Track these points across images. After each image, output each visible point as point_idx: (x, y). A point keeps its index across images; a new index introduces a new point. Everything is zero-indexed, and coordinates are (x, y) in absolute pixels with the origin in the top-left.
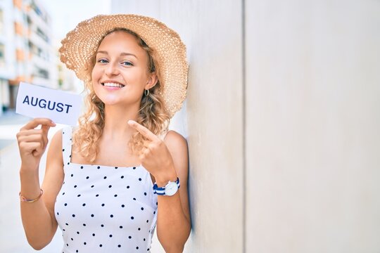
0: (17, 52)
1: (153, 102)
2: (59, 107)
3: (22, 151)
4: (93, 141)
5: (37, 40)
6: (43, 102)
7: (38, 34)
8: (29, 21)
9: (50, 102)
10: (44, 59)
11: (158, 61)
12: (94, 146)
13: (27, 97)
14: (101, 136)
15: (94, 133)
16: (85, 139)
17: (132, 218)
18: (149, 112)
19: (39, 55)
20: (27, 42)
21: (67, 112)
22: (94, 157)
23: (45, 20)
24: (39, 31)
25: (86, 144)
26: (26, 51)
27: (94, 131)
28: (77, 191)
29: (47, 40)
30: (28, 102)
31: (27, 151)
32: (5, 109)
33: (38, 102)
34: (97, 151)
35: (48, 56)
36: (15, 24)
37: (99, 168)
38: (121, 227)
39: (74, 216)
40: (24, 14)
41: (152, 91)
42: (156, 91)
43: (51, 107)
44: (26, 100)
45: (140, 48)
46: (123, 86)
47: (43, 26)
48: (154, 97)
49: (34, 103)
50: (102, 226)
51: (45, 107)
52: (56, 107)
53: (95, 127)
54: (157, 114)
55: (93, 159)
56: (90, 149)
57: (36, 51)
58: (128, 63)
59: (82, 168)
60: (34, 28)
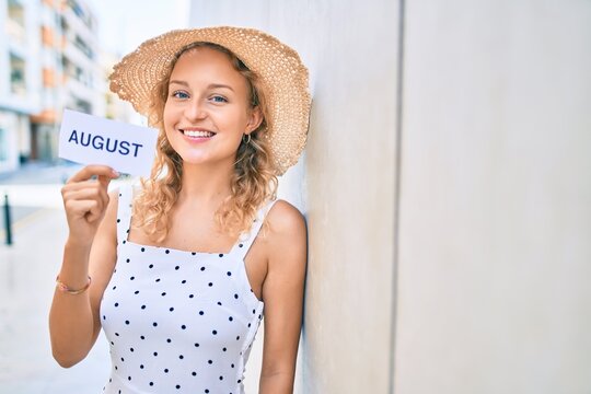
0: (45, 72)
1: (255, 150)
2: (123, 147)
3: (69, 213)
4: (163, 212)
5: (75, 55)
6: (98, 141)
7: (76, 46)
8: (64, 25)
9: (109, 140)
10: (86, 84)
11: (265, 90)
12: (163, 219)
13: (75, 132)
14: (175, 204)
15: (165, 200)
16: (151, 208)
17: (215, 332)
18: (248, 166)
19: (78, 79)
20: (60, 57)
21: (136, 155)
22: (162, 234)
23: (89, 24)
24: (79, 42)
25: (152, 216)
26: (59, 71)
27: (165, 196)
28: (135, 285)
29: (90, 55)
30: (76, 139)
31: (77, 213)
32: (23, 160)
33: (91, 141)
34: (168, 227)
35: (91, 79)
36: (43, 29)
37: (167, 252)
38: (197, 345)
39: (127, 322)
40: (56, 15)
41: (254, 135)
42: (260, 135)
43: (111, 147)
44: (73, 137)
45: (237, 74)
46: (214, 134)
47: (85, 34)
48: (256, 145)
49: (85, 142)
50: (169, 341)
51: (102, 147)
52: (119, 147)
53: (167, 189)
54: (259, 169)
55: (161, 239)
56: (158, 222)
57: (73, 71)
58: (219, 99)
59: (143, 250)
60: (71, 36)
